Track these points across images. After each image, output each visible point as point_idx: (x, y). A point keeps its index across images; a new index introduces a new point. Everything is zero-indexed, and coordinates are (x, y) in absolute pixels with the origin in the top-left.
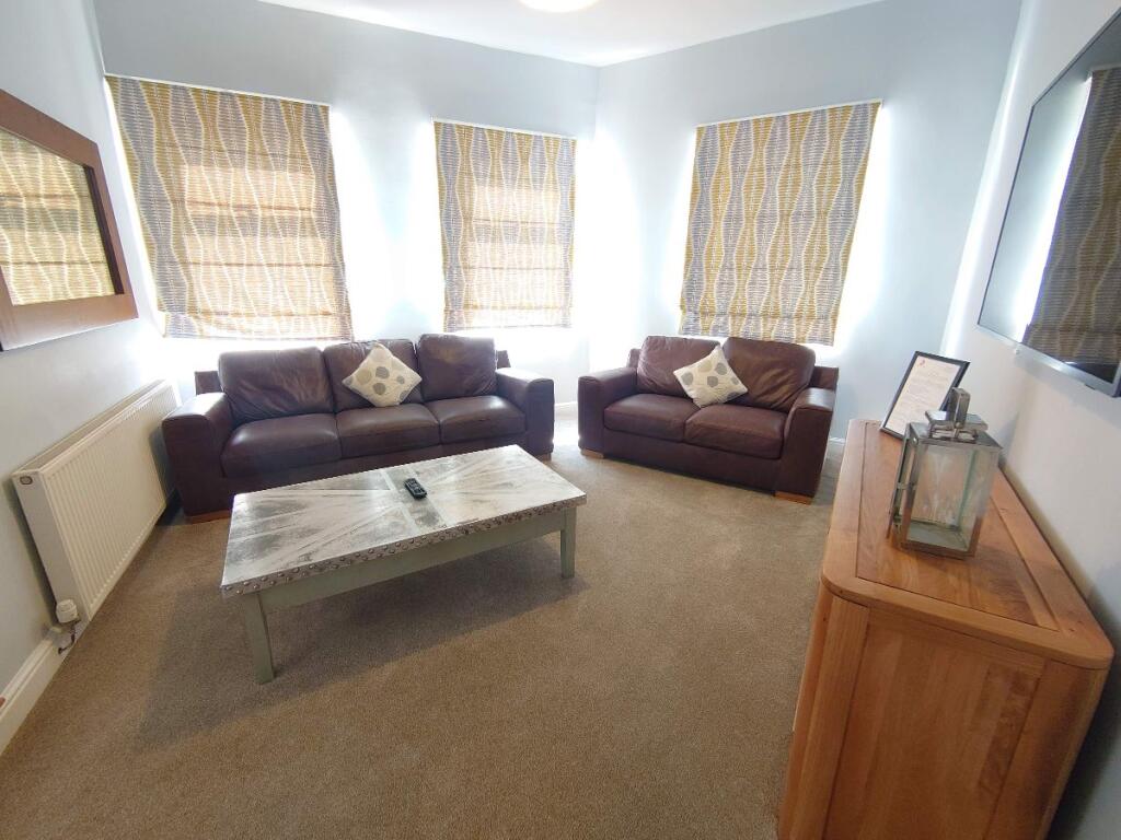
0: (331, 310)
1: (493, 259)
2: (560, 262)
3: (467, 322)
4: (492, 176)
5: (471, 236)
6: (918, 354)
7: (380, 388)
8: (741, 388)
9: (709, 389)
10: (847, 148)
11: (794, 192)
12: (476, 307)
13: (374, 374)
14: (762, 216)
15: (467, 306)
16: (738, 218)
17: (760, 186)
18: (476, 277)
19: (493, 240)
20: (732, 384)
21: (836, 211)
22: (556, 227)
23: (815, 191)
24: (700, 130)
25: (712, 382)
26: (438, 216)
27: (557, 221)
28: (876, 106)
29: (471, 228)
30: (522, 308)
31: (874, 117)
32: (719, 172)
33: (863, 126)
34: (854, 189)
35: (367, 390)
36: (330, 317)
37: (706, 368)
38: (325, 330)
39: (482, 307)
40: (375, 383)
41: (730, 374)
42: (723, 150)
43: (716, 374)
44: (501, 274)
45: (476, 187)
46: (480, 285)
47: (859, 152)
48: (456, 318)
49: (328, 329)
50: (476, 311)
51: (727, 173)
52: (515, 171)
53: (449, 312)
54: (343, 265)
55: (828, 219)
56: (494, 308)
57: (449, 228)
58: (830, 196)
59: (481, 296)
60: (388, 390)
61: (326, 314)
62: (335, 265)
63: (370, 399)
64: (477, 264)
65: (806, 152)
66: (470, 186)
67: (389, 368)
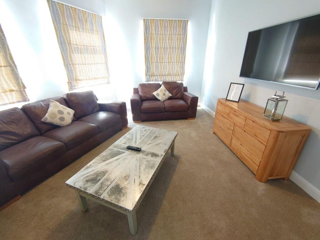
0: (14, 89)
1: (82, 61)
2: (104, 61)
3: (78, 86)
4: (76, 27)
5: (72, 51)
6: (231, 83)
7: (62, 119)
8: (170, 95)
9: (164, 97)
10: (182, 31)
11: (172, 42)
12: (80, 80)
13: (57, 113)
14: (164, 48)
15: (76, 80)
16: (158, 48)
17: (163, 40)
18: (78, 68)
19: (81, 53)
20: (168, 94)
21: (181, 48)
22: (100, 48)
23: (176, 42)
24: (144, 20)
25: (164, 94)
26: (58, 43)
27: (100, 46)
28: (188, 21)
29: (71, 48)
30: (95, 79)
31: (187, 24)
32: (151, 34)
33: (185, 26)
34: (185, 42)
35: (56, 121)
36: (14, 92)
37: (161, 91)
38: (13, 99)
39: (82, 80)
40: (59, 117)
41: (167, 92)
42: (152, 27)
43: (164, 92)
44: (86, 66)
45: (70, 31)
46: (80, 71)
47: (185, 32)
48: (73, 85)
49: (14, 98)
50: (80, 82)
51: (153, 34)
52: (83, 25)
53: (70, 83)
54: (15, 66)
55: (180, 49)
56: (86, 80)
57: (63, 48)
58: (180, 43)
59: (81, 76)
60: (66, 119)
61: (12, 91)
62: (10, 66)
63: (58, 124)
64: (77, 63)
65: (173, 31)
66: (68, 30)
67: (62, 110)
